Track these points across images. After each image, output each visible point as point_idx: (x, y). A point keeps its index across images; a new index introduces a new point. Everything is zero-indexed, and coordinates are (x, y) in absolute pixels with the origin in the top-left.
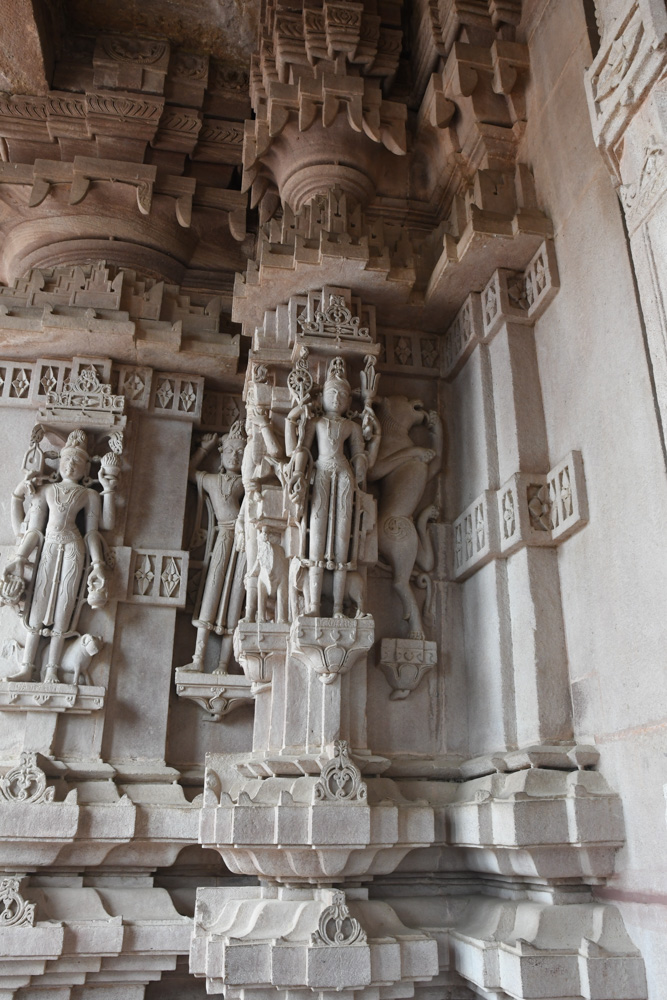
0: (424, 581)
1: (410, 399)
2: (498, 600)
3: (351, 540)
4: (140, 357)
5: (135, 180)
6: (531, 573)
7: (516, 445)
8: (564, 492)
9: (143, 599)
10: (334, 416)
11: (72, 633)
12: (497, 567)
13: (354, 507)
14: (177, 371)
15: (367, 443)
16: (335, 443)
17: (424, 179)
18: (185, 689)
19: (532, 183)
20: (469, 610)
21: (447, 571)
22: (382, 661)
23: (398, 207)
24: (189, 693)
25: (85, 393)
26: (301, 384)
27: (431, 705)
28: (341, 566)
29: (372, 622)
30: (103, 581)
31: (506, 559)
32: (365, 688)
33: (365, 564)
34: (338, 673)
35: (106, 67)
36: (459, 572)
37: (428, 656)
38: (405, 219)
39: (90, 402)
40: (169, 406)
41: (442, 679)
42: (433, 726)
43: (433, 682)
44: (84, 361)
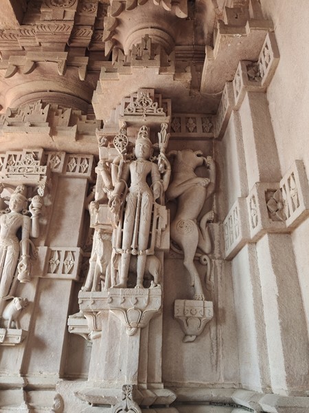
0: (205, 260)
1: (194, 151)
2: (251, 273)
3: (150, 235)
4: (57, 146)
5: (57, 59)
6: (272, 252)
7: (257, 165)
8: (292, 192)
9: (52, 275)
10: (140, 159)
11: (9, 297)
12: (250, 249)
13: (152, 214)
14: (79, 153)
15: (162, 175)
16: (139, 175)
17: (202, 34)
18: (73, 329)
19: (260, 8)
20: (235, 279)
21: (220, 253)
22: (175, 315)
23: (189, 51)
24: (76, 331)
25: (26, 166)
26: (120, 143)
27: (212, 346)
28: (141, 252)
29: (160, 291)
30: (26, 266)
31: (256, 243)
32: (161, 337)
33: (162, 250)
34: (137, 328)
35: (47, 12)
36: (228, 253)
37: (207, 312)
38: (193, 57)
39: (29, 170)
40: (74, 171)
41: (219, 326)
42: (214, 361)
43: (213, 329)
44: (28, 151)
